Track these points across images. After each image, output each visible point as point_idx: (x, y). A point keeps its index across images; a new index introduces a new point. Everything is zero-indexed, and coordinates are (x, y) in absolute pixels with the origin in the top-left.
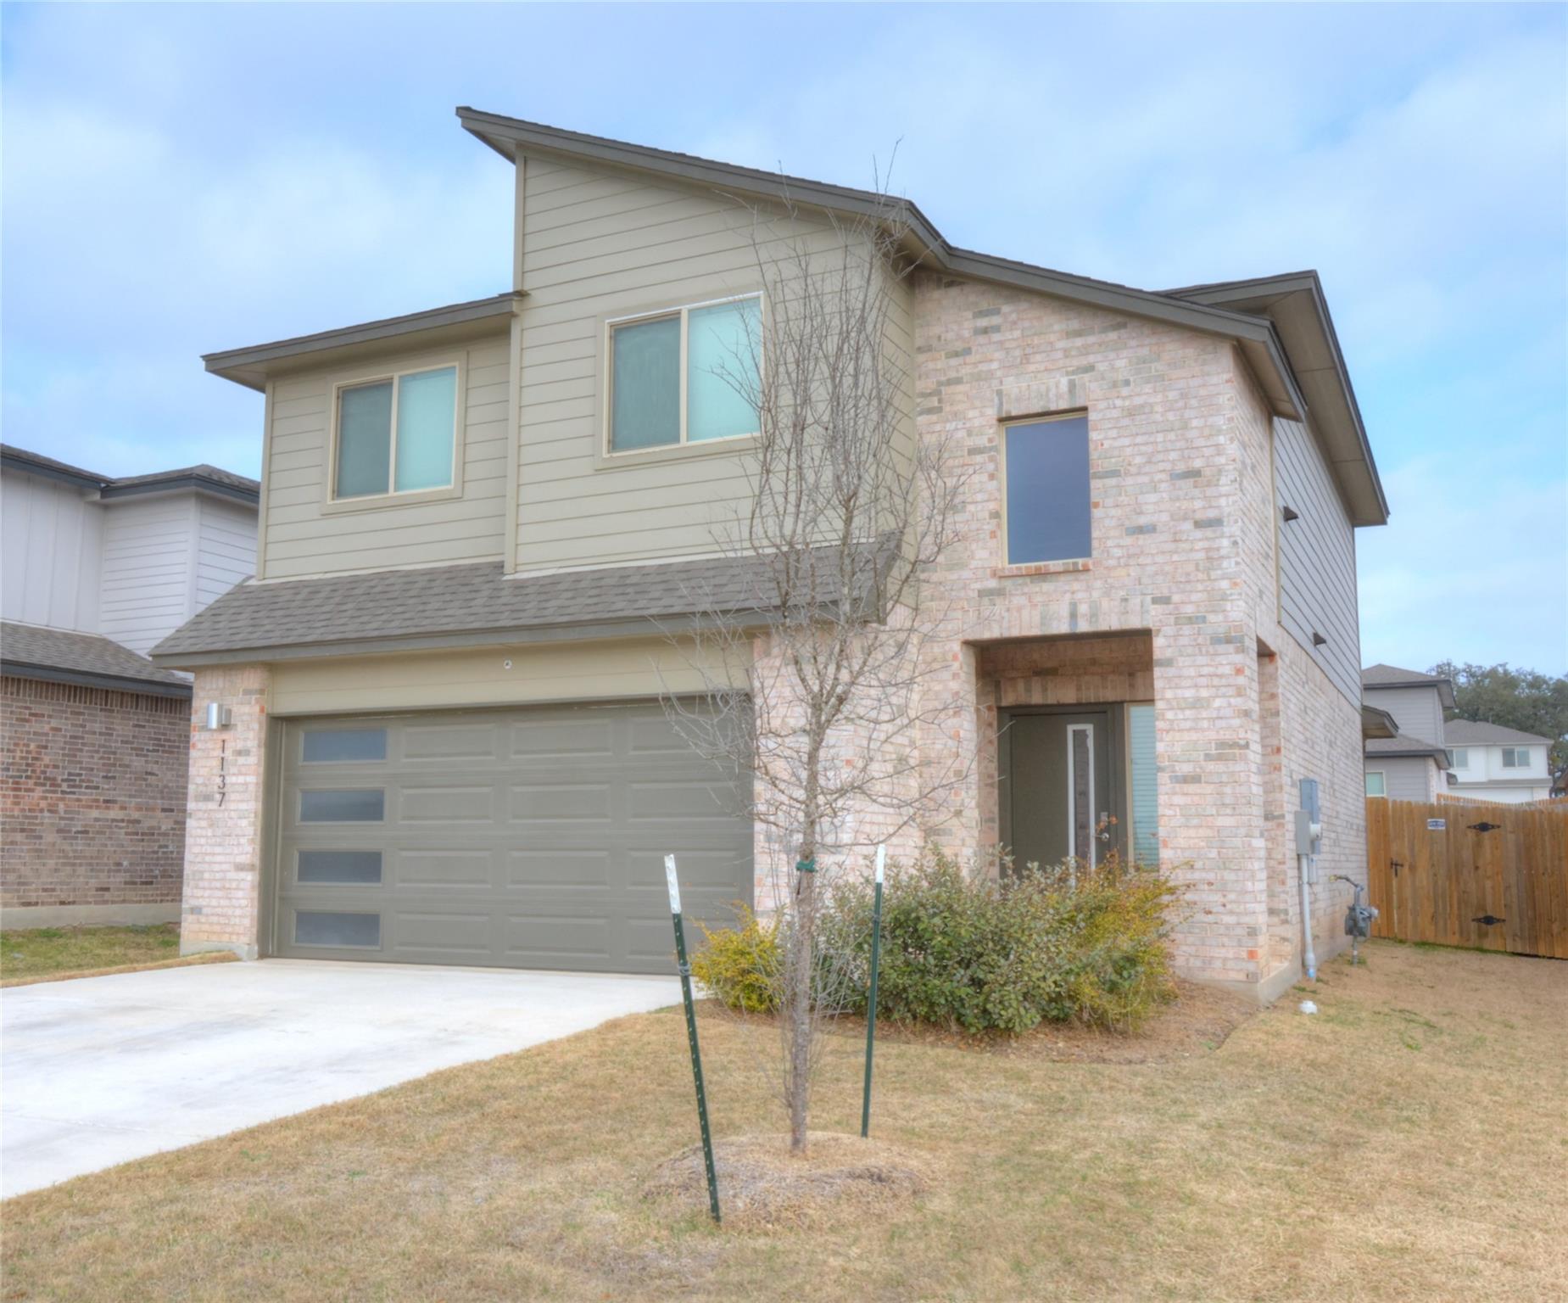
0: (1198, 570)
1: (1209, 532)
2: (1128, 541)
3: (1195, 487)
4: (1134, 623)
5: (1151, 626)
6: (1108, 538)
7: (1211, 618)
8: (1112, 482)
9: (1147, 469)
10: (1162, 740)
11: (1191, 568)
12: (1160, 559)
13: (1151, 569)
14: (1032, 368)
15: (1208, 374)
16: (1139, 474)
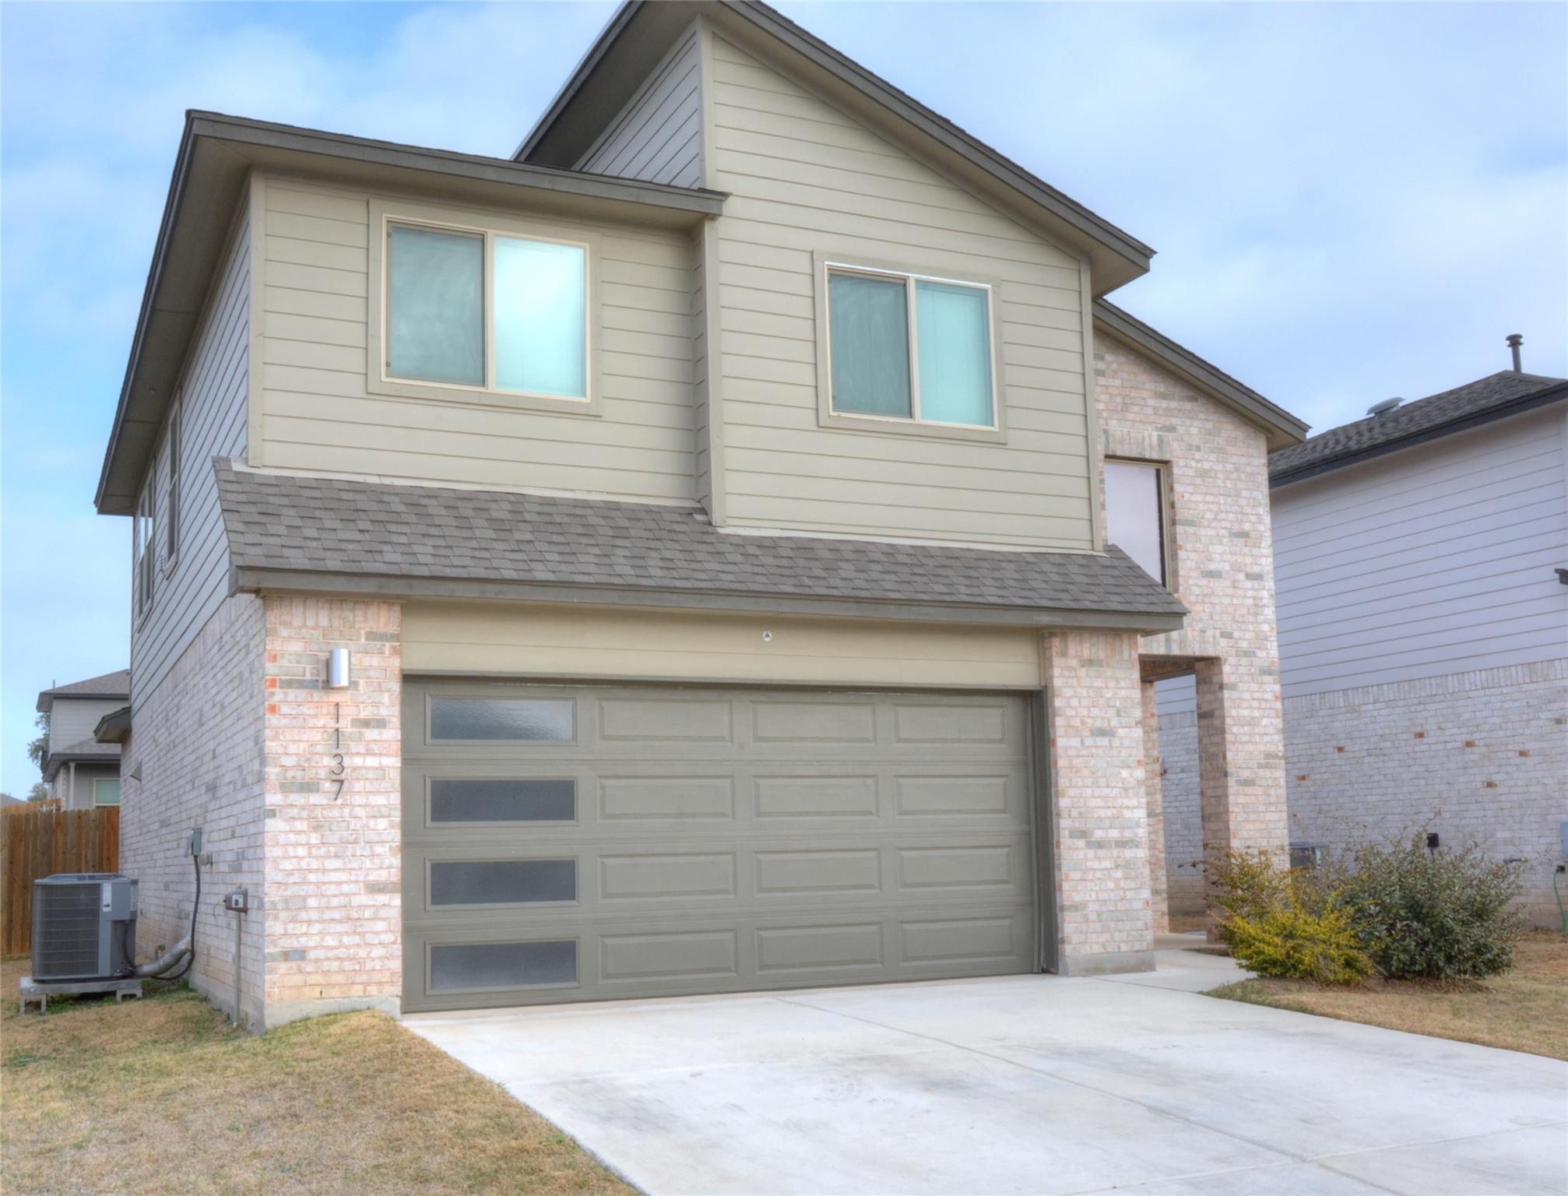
0: (1249, 613)
1: (1256, 584)
2: (1204, 582)
3: (1246, 546)
4: (1210, 652)
5: (1221, 655)
6: (1189, 577)
7: (1259, 653)
8: (1191, 530)
9: (1214, 524)
10: (1230, 750)
11: (1244, 611)
12: (1226, 601)
13: (1218, 609)
14: (1130, 416)
15: (1252, 456)
16: (1209, 527)
